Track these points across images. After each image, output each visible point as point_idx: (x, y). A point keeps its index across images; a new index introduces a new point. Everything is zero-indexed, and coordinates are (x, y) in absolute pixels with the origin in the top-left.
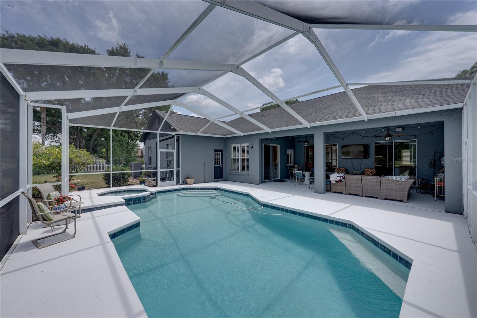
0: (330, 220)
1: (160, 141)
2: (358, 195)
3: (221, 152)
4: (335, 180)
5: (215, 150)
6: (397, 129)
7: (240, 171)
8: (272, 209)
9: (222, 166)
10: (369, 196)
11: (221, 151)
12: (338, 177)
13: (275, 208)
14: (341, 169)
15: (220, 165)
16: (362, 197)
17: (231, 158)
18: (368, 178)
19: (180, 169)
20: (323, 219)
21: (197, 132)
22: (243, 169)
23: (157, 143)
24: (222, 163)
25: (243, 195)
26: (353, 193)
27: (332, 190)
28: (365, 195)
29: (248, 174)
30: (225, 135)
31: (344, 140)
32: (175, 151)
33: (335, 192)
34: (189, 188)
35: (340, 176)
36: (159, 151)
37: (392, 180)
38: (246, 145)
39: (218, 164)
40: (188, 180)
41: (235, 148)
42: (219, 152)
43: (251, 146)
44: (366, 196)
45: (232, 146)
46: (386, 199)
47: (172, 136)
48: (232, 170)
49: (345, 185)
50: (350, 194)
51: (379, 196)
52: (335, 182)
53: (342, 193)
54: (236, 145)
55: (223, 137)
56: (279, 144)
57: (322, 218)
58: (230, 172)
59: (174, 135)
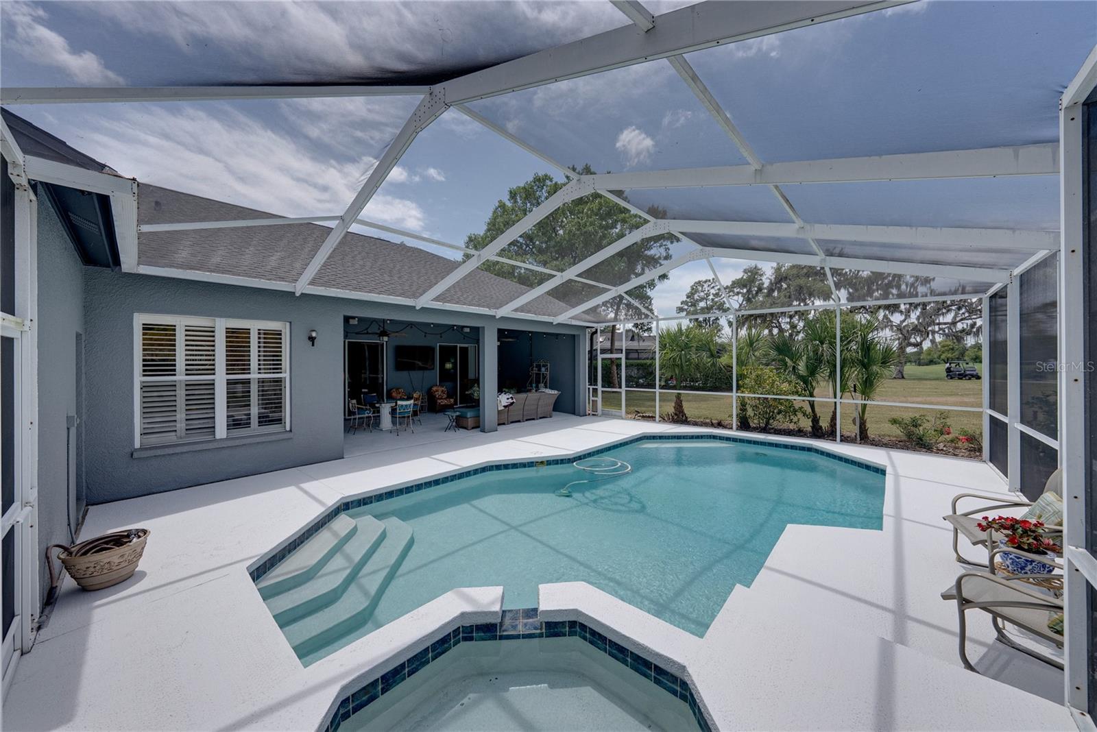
4: (504, 405)
12: (508, 399)
16: (524, 421)
17: (138, 380)
18: (532, 396)
22: (238, 420)
26: (514, 420)
28: (525, 418)
29: (289, 435)
37: (549, 394)
44: (527, 420)
45: (139, 320)
48: (140, 443)
50: (511, 422)
51: (535, 416)
52: (503, 408)
53: (504, 424)
54: (178, 322)
58: (135, 449)
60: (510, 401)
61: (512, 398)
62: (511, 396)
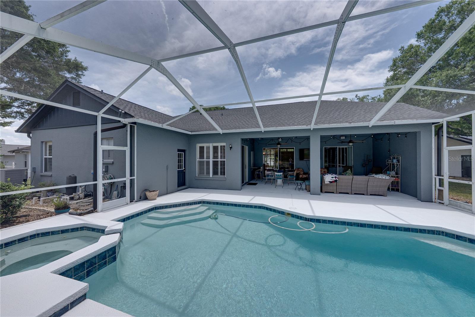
0: (412, 229)
1: (103, 131)
2: (348, 193)
3: (183, 153)
4: (329, 181)
5: (179, 150)
6: (341, 137)
7: (211, 175)
8: (327, 223)
9: (185, 170)
10: (357, 193)
11: (184, 151)
12: (332, 178)
13: (331, 222)
14: (300, 169)
15: (182, 168)
16: (352, 194)
17: (197, 160)
18: (359, 178)
19: (135, 177)
20: (404, 228)
21: (163, 123)
22: (215, 173)
23: (96, 134)
24: (185, 167)
25: (252, 208)
26: (343, 192)
27: (323, 190)
28: (353, 192)
29: (225, 179)
30: (192, 132)
31: (300, 144)
32: (127, 149)
33: (326, 192)
34: (160, 207)
35: (335, 177)
36: (101, 148)
37: (379, 178)
38: (219, 145)
39: (180, 169)
40: (148, 194)
41: (202, 149)
42: (181, 153)
43: (230, 146)
44: (355, 194)
45: (198, 146)
46: (371, 195)
47: (122, 125)
48: (198, 175)
49: (336, 185)
50: (340, 193)
51: (365, 193)
52: (329, 183)
53: (333, 193)
54: (205, 145)
55: (190, 133)
56: (247, 146)
57: (402, 228)
58: (196, 177)
59: (127, 123)
60: (334, 179)
61: (336, 177)
62: (335, 176)
